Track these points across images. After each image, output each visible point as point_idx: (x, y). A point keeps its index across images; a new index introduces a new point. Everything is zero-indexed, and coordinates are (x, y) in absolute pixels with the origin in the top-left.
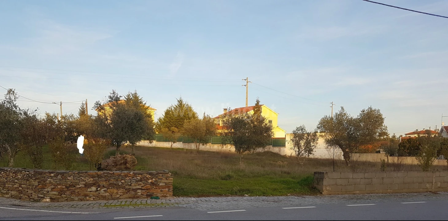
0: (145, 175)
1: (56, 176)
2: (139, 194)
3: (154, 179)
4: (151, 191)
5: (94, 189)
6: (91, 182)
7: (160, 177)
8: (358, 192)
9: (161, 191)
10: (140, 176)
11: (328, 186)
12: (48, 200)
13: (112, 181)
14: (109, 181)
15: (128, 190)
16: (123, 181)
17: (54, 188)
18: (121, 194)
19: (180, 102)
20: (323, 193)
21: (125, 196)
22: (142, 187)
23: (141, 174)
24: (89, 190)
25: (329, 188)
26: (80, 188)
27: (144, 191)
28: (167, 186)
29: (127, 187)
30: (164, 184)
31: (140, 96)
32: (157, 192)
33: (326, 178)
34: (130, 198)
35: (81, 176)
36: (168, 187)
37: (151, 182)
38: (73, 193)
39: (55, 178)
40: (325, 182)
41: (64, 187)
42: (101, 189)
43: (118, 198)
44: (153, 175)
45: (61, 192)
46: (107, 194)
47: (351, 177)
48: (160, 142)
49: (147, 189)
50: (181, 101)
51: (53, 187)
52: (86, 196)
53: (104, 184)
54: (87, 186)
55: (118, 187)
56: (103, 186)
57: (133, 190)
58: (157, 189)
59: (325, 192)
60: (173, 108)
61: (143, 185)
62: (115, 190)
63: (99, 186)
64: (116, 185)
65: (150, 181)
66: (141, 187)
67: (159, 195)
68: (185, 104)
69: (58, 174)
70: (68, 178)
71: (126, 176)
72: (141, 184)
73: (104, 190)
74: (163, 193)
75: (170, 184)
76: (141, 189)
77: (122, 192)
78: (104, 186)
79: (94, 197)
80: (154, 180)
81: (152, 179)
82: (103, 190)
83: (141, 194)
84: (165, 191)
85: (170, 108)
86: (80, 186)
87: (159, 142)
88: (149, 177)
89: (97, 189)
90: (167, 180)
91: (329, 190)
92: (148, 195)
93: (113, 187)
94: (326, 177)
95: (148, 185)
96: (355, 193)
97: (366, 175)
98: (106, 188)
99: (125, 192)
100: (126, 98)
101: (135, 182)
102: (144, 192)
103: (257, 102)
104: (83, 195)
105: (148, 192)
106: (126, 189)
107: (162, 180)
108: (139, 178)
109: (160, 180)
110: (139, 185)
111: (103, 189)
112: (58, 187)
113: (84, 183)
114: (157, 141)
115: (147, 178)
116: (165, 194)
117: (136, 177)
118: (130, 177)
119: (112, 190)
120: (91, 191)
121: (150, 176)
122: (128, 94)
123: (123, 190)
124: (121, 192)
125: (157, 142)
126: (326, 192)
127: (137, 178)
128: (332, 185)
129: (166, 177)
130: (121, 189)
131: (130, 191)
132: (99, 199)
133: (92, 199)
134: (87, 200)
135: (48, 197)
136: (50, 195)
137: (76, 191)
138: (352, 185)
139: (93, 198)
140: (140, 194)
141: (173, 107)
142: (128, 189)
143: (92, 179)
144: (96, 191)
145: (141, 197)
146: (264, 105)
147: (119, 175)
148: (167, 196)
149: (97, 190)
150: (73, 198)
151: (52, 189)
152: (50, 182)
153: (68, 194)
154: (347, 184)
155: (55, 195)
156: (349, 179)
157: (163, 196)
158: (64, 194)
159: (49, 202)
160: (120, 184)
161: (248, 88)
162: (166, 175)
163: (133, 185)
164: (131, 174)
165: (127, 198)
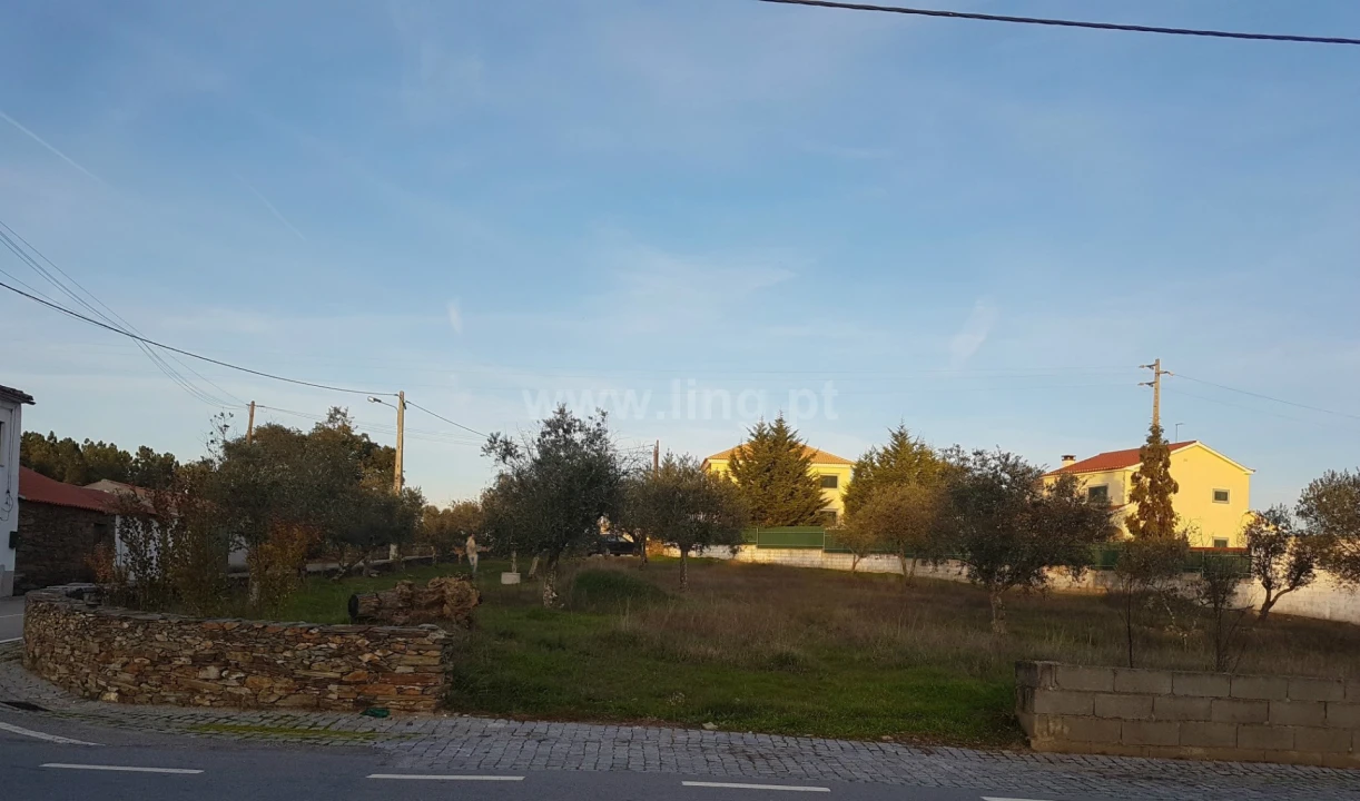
0: (354, 637)
1: (132, 629)
2: (331, 696)
3: (378, 653)
4: (370, 690)
5: (213, 671)
6: (206, 652)
7: (398, 647)
8: (1198, 751)
9: (400, 691)
10: (338, 639)
11: (1056, 717)
12: (113, 696)
13: (261, 652)
14: (252, 652)
15: (303, 683)
16: (288, 654)
17: (127, 663)
18: (282, 693)
19: (901, 438)
20: (1033, 744)
21: (293, 699)
22: (342, 674)
23: (341, 634)
24: (202, 674)
25: (1059, 728)
26: (181, 666)
27: (346, 688)
28: (420, 674)
29: (301, 672)
30: (411, 670)
31: (792, 426)
32: (387, 694)
33: (1045, 688)
34: (304, 707)
35: (185, 632)
36: (424, 680)
37: (369, 662)
38: (164, 681)
39: (130, 635)
40: (1042, 703)
41: (148, 662)
42: (229, 675)
43: (273, 706)
44: (378, 639)
45: (141, 675)
46: (245, 691)
47: (1168, 690)
48: (835, 556)
49: (357, 683)
50: (902, 434)
51: (125, 659)
52: (194, 690)
53: (240, 658)
54: (199, 662)
55: (274, 671)
56: (237, 664)
57: (317, 683)
58: (386, 683)
59: (1040, 741)
60: (875, 457)
61: (344, 669)
62: (265, 680)
63: (226, 665)
64: (268, 664)
65: (367, 657)
66: (338, 675)
67: (392, 704)
68: (915, 444)
69: (138, 623)
70: (157, 636)
71: (298, 638)
72: (339, 666)
73: (237, 679)
74: (405, 697)
75: (429, 669)
76: (340, 682)
77: (284, 686)
78: (241, 665)
79: (213, 699)
80: (381, 654)
81: (373, 651)
82: (234, 676)
83: (339, 698)
84: (412, 692)
85: (866, 457)
86: (180, 663)
87: (830, 555)
88: (363, 643)
89: (221, 672)
90: (420, 657)
91: (1062, 732)
92: (358, 701)
93: (262, 671)
94: (1048, 683)
95: (361, 671)
96: (1182, 753)
97: (1241, 687)
98: (243, 671)
99: (292, 689)
100: (752, 434)
101: (322, 658)
102: (345, 692)
103: (1153, 432)
104: (187, 689)
105: (359, 694)
106: (295, 680)
107: (405, 657)
108: (334, 646)
109: (397, 656)
110: (333, 667)
111: (235, 673)
112: (136, 661)
113: (190, 652)
114: (826, 551)
115: (358, 648)
116: (412, 703)
117: (326, 643)
118: (309, 641)
119: (257, 680)
120: (207, 680)
121: (367, 642)
122: (759, 422)
123: (287, 683)
124: (281, 688)
125: (827, 555)
126: (1048, 739)
127: (329, 648)
128: (1077, 716)
129: (418, 647)
130: (282, 677)
131: (306, 685)
132: (224, 706)
133: (208, 703)
134: (194, 705)
135: (115, 689)
136: (119, 684)
137: (173, 675)
138: (1168, 721)
139: (211, 701)
140: (334, 696)
141: (878, 454)
142: (302, 679)
143: (210, 643)
144: (218, 680)
145: (339, 708)
146: (1198, 443)
147: (279, 635)
148: (416, 707)
149: (221, 678)
150: (164, 697)
151: (124, 665)
152: (122, 648)
153: (154, 682)
154: (1146, 717)
155: (128, 683)
156: (1157, 699)
157: (404, 710)
158: (147, 683)
159: (114, 702)
160: (279, 662)
161: (1160, 391)
162: (419, 640)
163: (316, 666)
164: (311, 634)
165: (298, 708)
